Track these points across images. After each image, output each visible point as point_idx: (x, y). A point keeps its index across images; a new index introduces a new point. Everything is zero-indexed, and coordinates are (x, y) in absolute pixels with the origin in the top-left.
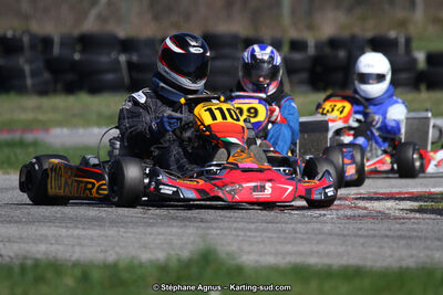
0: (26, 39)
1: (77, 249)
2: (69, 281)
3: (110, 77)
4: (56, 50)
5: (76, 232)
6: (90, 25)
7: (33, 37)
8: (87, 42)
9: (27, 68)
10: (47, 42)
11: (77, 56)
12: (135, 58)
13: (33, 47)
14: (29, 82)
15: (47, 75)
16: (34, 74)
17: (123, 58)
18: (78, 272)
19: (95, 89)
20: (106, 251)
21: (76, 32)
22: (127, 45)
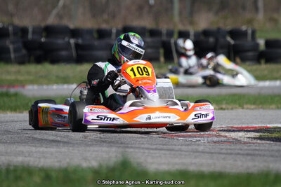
0: (11, 29)
1: (42, 160)
2: (37, 179)
3: (64, 53)
4: (30, 36)
5: (42, 149)
6: (52, 20)
7: (15, 27)
8: (49, 31)
9: (11, 47)
10: (24, 31)
11: (43, 40)
12: (80, 41)
13: (15, 34)
14: (12, 55)
15: (24, 52)
16: (15, 51)
17: (72, 41)
18: (42, 174)
19: (55, 61)
20: (60, 162)
21: (43, 25)
22: (75, 33)
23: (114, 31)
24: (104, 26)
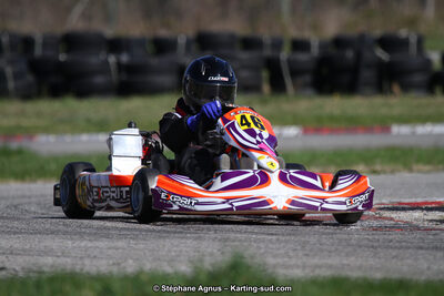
0: (5, 40)
1: (87, 262)
3: (99, 80)
4: (38, 51)
5: (83, 244)
6: (75, 23)
7: (13, 36)
8: (72, 41)
9: (9, 70)
10: (28, 43)
11: (62, 57)
12: (125, 58)
13: (13, 47)
14: (11, 85)
15: (30, 78)
16: (17, 76)
17: (112, 59)
20: (119, 264)
21: (59, 31)
22: (115, 45)
23: (182, 40)
24: (163, 33)
